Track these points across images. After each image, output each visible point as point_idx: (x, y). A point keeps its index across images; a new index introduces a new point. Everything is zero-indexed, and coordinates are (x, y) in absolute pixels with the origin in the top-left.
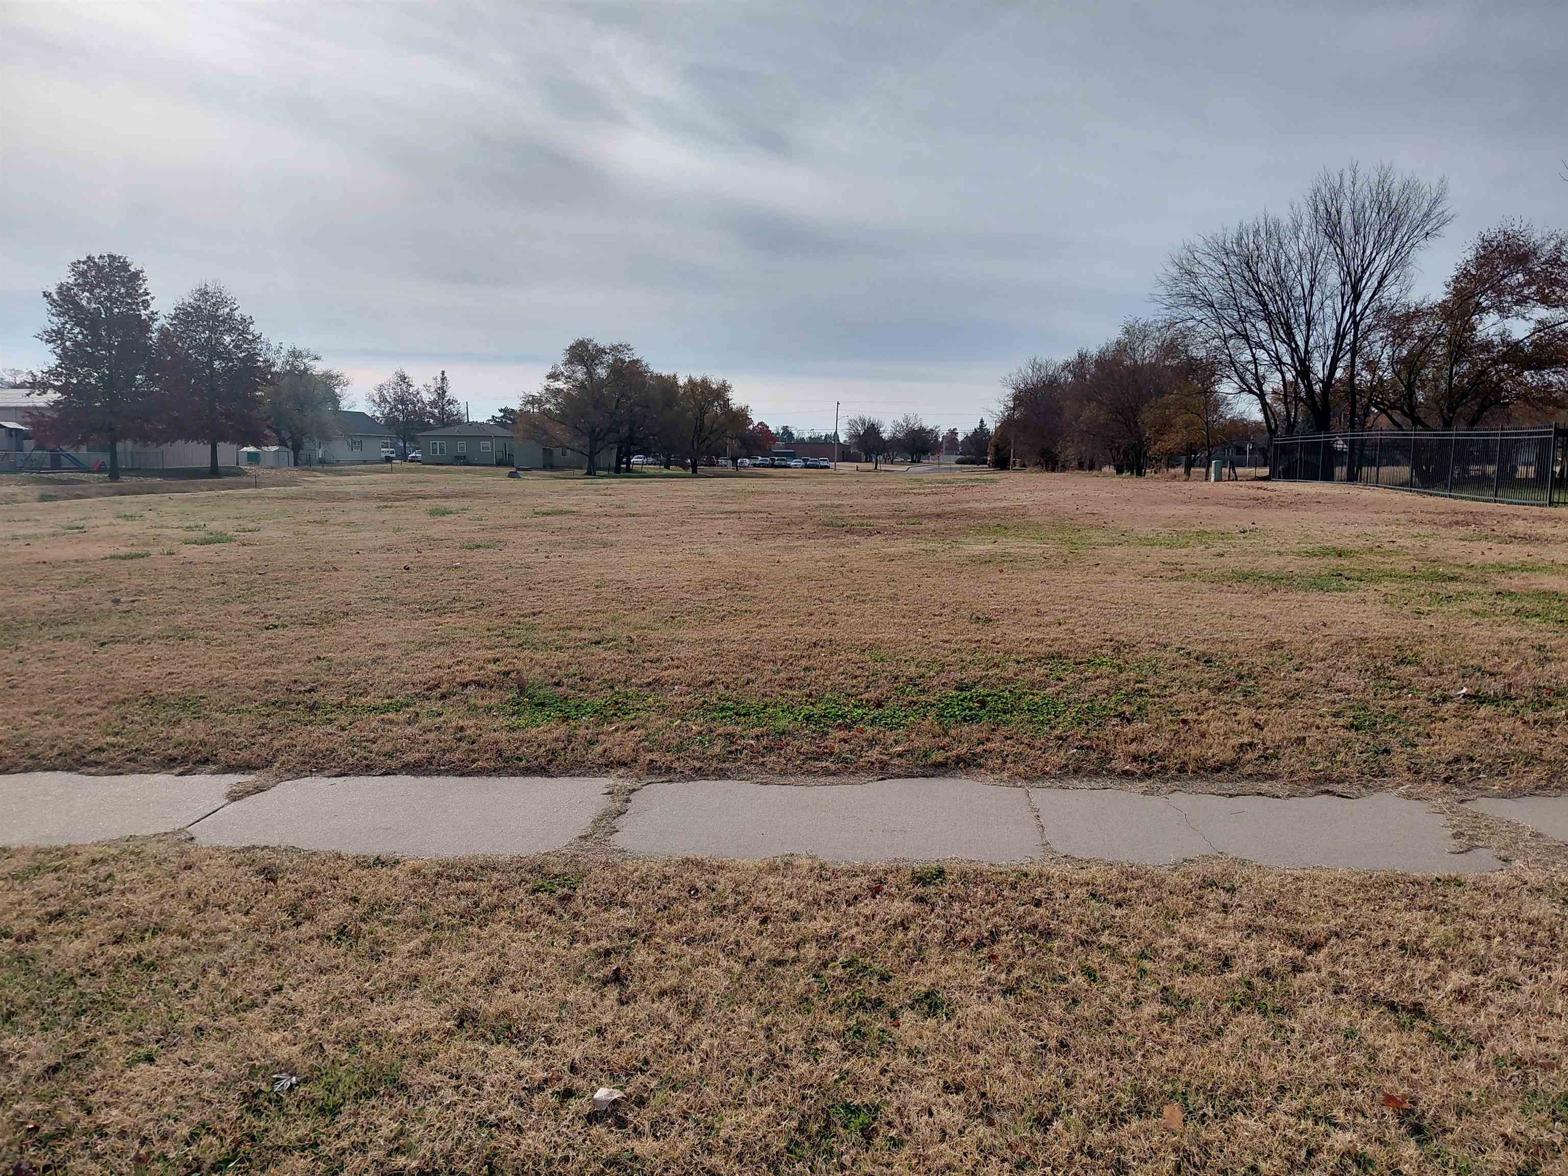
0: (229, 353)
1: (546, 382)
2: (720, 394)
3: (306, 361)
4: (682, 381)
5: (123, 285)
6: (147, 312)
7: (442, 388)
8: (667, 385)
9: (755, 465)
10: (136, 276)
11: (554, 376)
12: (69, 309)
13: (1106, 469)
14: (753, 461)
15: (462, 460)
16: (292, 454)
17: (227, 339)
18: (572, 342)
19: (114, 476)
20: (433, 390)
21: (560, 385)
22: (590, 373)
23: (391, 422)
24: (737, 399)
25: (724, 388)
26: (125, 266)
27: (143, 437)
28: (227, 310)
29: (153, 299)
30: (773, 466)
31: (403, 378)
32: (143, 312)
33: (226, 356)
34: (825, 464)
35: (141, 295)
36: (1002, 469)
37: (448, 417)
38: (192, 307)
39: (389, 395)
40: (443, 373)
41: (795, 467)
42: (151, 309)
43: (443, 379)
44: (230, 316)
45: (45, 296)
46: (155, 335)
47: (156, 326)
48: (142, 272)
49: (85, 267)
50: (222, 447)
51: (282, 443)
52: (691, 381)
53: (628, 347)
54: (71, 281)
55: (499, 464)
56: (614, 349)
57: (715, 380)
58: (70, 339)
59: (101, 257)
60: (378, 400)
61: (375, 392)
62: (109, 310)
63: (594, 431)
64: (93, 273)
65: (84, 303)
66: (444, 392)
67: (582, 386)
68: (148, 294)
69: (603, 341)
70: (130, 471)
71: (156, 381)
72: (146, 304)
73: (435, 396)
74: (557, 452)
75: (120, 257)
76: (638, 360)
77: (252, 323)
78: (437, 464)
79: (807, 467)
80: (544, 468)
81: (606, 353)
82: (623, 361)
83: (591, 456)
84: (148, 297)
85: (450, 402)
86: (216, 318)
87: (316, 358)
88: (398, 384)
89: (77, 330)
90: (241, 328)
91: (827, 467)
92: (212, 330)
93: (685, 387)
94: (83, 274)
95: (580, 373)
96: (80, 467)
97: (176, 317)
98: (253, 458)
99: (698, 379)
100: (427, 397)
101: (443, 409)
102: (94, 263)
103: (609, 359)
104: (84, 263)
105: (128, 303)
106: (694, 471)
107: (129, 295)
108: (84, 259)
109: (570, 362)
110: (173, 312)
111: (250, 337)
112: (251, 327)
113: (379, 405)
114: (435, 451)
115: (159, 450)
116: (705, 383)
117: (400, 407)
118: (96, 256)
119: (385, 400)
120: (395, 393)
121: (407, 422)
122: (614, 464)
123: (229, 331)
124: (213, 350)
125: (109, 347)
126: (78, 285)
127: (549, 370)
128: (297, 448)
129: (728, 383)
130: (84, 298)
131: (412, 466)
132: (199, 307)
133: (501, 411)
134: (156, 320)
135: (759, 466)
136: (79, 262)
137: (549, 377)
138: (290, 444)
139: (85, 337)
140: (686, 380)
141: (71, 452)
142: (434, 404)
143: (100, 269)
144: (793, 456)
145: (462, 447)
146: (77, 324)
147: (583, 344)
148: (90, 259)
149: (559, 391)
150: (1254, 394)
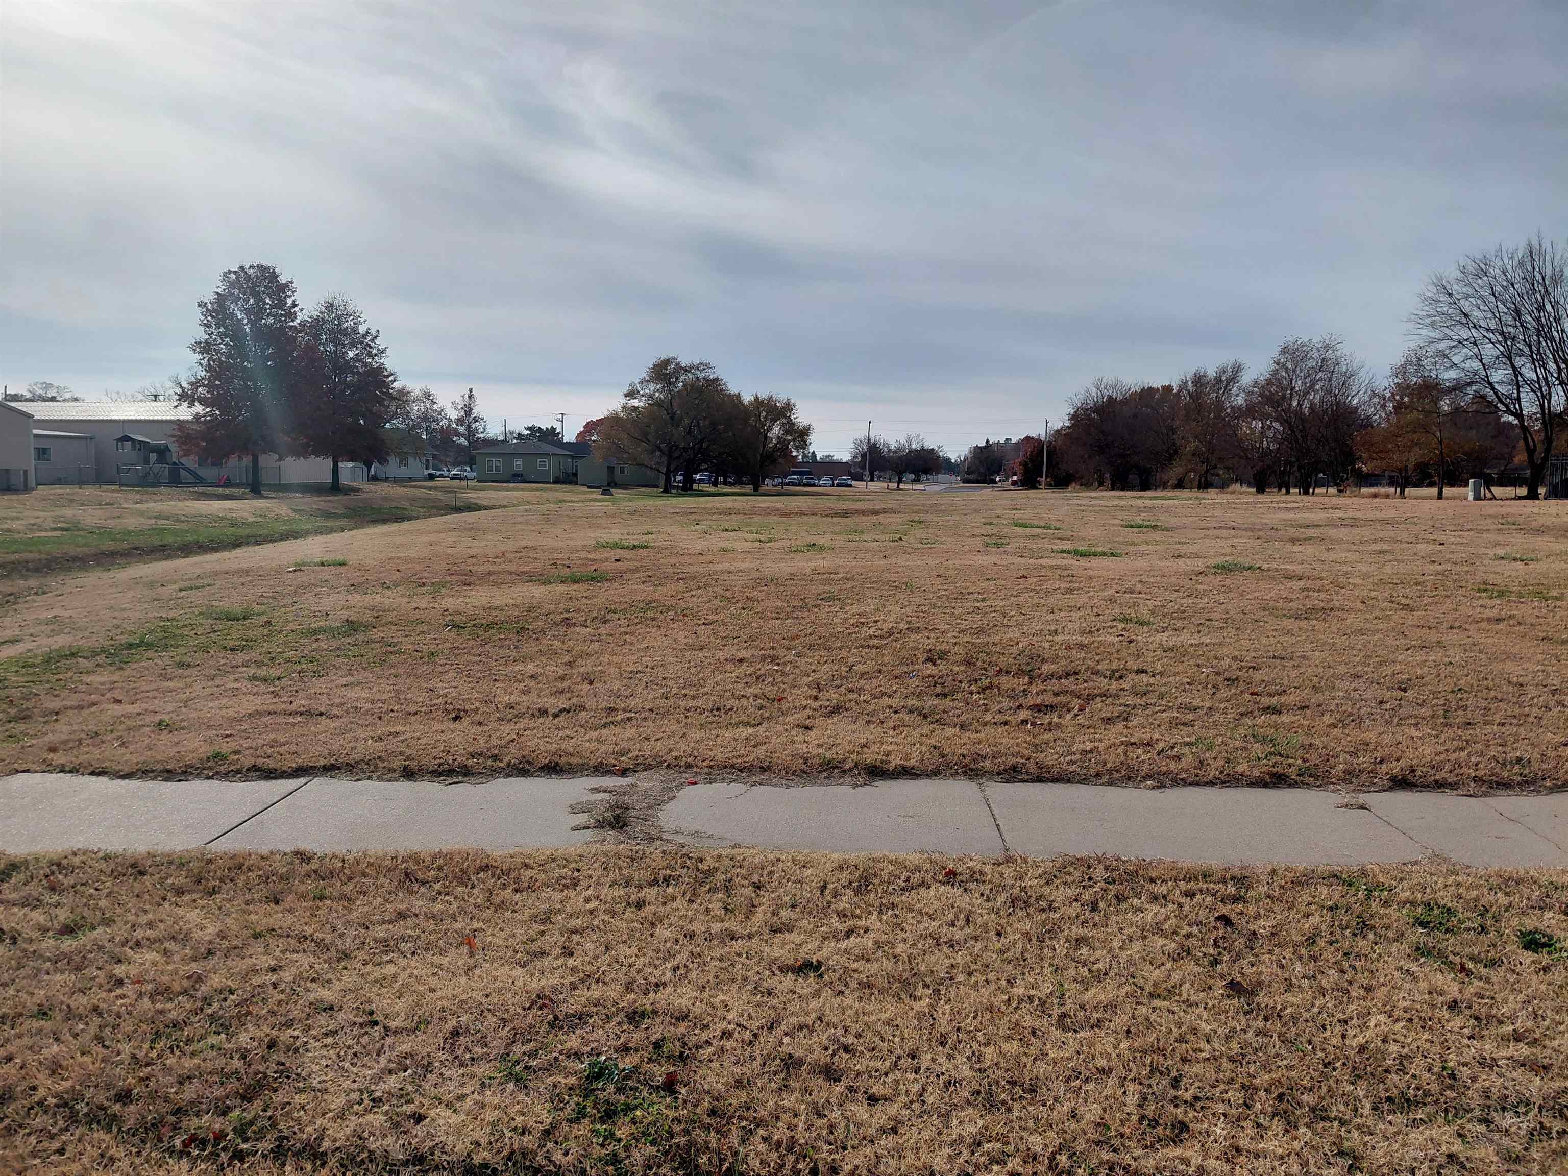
1: (623, 401)
2: (784, 412)
4: (747, 398)
7: (469, 406)
8: (734, 402)
9: (785, 484)
10: (283, 288)
11: (631, 394)
15: (519, 478)
17: (351, 353)
18: (655, 361)
19: (256, 490)
20: (460, 407)
21: (635, 403)
22: (668, 391)
25: (789, 407)
26: (274, 276)
28: (352, 323)
30: (801, 484)
31: (428, 395)
35: (289, 307)
40: (471, 390)
41: (825, 486)
43: (471, 397)
44: (355, 330)
45: (200, 306)
48: (291, 282)
49: (236, 277)
50: (344, 464)
53: (708, 366)
55: (556, 482)
56: (696, 367)
57: (782, 398)
59: (251, 267)
63: (672, 448)
64: (242, 283)
66: (471, 410)
67: (659, 404)
68: (296, 305)
69: (685, 360)
73: (463, 413)
74: (617, 470)
75: (269, 268)
76: (717, 379)
77: (377, 337)
78: (496, 482)
81: (687, 371)
82: (702, 379)
83: (667, 475)
84: (296, 309)
85: (476, 420)
86: (341, 331)
88: (425, 401)
90: (365, 342)
91: (850, 486)
92: (336, 342)
93: (751, 404)
94: (233, 284)
95: (657, 392)
99: (763, 395)
100: (454, 415)
101: (469, 426)
102: (245, 273)
103: (689, 377)
104: (235, 272)
105: (279, 315)
106: (756, 489)
107: (278, 306)
108: (235, 268)
109: (649, 380)
111: (375, 352)
112: (376, 341)
114: (490, 468)
116: (770, 402)
117: (423, 424)
118: (247, 266)
120: (421, 410)
121: (431, 440)
122: (682, 483)
123: (353, 345)
126: (226, 295)
127: (626, 389)
129: (792, 401)
132: (327, 319)
133: (528, 429)
136: (230, 272)
137: (626, 395)
140: (751, 398)
142: (460, 421)
143: (249, 278)
145: (517, 464)
147: (666, 362)
148: (242, 268)
149: (635, 409)
150: (1512, 414)
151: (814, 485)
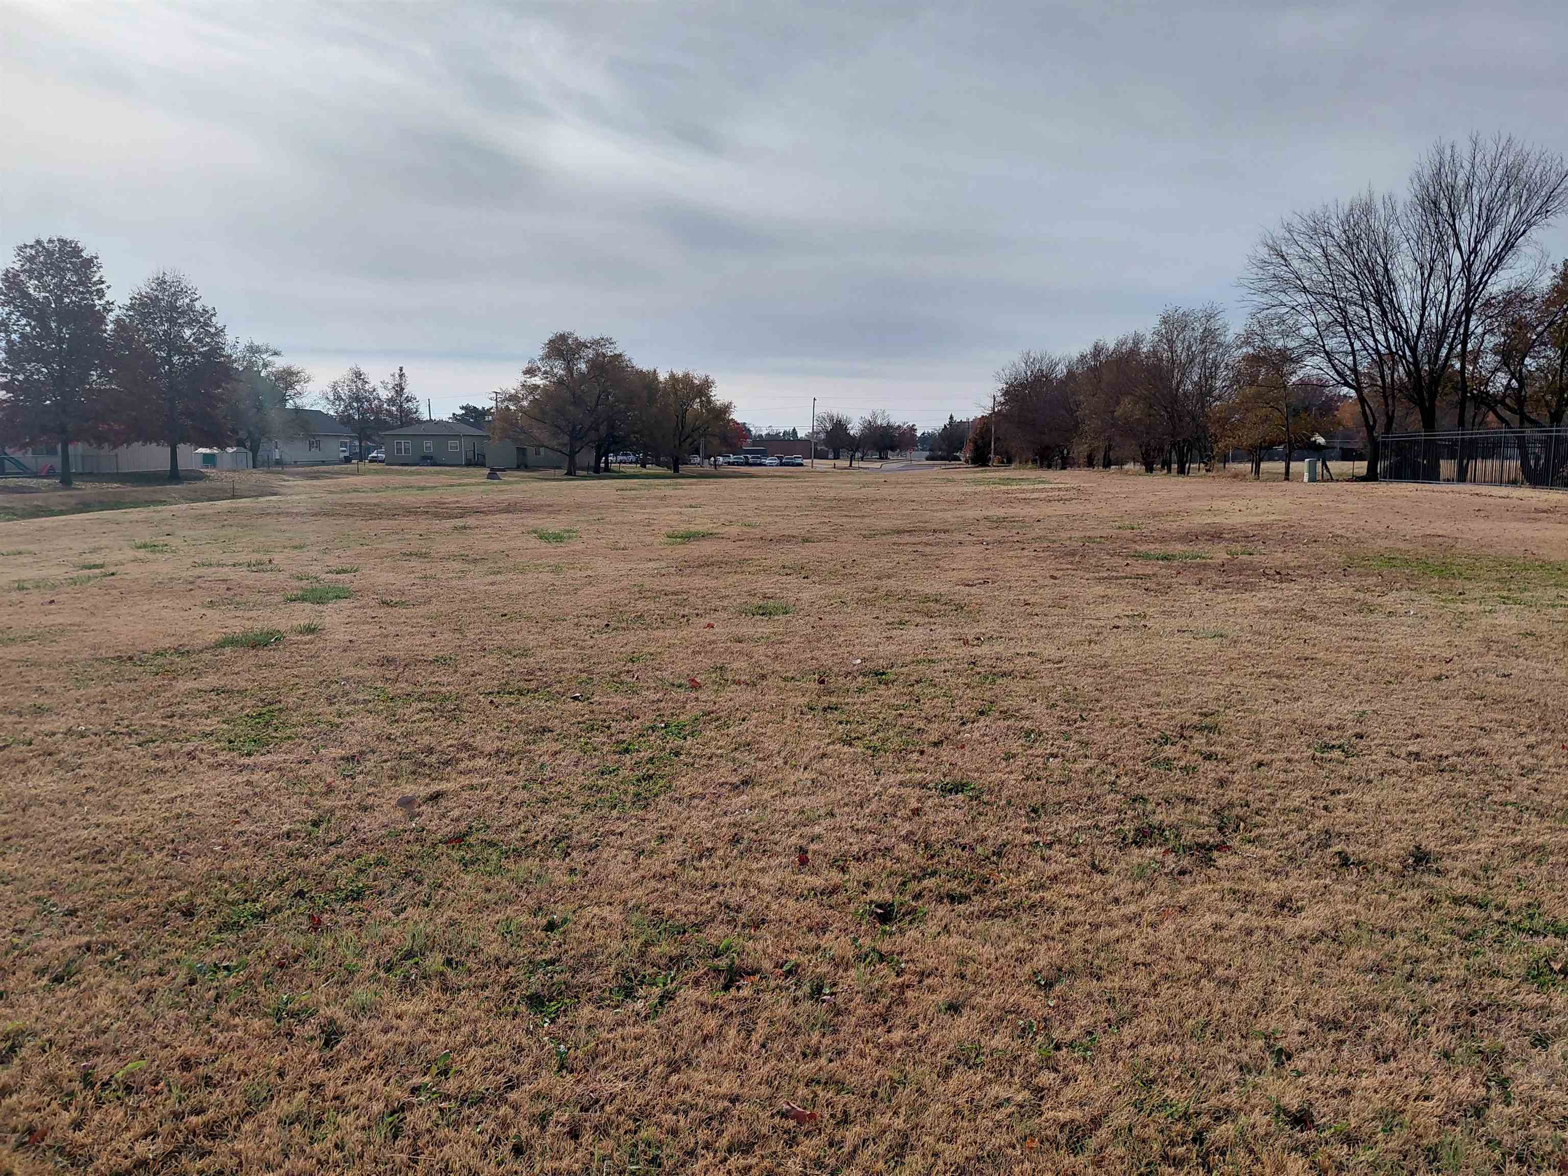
0: (190, 347)
1: (522, 378)
2: (702, 389)
3: (264, 356)
4: (663, 376)
5: (76, 272)
6: (103, 302)
7: (400, 385)
8: (648, 380)
9: (729, 463)
10: (89, 263)
11: (530, 372)
12: (15, 299)
13: (1129, 466)
14: (727, 460)
15: (428, 460)
16: (250, 454)
17: (187, 333)
18: (550, 336)
19: (66, 481)
20: (390, 387)
21: (538, 381)
22: (569, 370)
23: (345, 420)
24: (719, 395)
25: (707, 384)
26: (76, 251)
27: (100, 439)
28: (187, 300)
29: (108, 287)
30: (747, 464)
31: (358, 375)
32: (97, 302)
33: (187, 350)
34: (799, 461)
35: (95, 284)
36: (982, 466)
37: (407, 415)
38: (151, 299)
39: (344, 392)
40: (401, 369)
41: (771, 465)
42: (106, 299)
43: (401, 376)
44: (191, 307)
46: (110, 327)
47: (111, 317)
48: (95, 258)
49: (33, 252)
50: (182, 448)
51: (240, 443)
52: (672, 376)
53: (609, 341)
54: (17, 266)
55: (469, 464)
56: (596, 342)
57: (698, 374)
58: (15, 331)
59: (50, 241)
60: (332, 398)
61: (329, 390)
62: (59, 300)
63: (574, 429)
64: (42, 258)
65: (31, 291)
66: (402, 389)
67: (560, 382)
68: (103, 282)
69: (583, 335)
70: (82, 476)
71: (111, 378)
72: (101, 294)
73: (393, 393)
74: (531, 451)
75: (71, 242)
76: (620, 355)
77: (214, 315)
78: (403, 465)
79: (782, 464)
80: (518, 468)
81: (587, 347)
82: (604, 355)
83: (572, 455)
84: (103, 286)
85: (408, 400)
86: (173, 307)
87: (275, 354)
88: (353, 381)
89: (24, 322)
90: (202, 320)
91: (801, 465)
92: (172, 321)
93: (666, 381)
94: (31, 259)
95: (559, 369)
96: (25, 472)
97: (132, 307)
98: (209, 460)
99: (680, 374)
100: (384, 394)
101: (401, 406)
102: (44, 247)
103: (590, 353)
104: (32, 247)
105: (80, 292)
106: (676, 471)
107: (82, 283)
108: (31, 242)
109: (548, 356)
110: (128, 302)
111: (213, 330)
112: (214, 319)
113: (334, 403)
114: (399, 450)
115: (113, 453)
116: (687, 380)
117: (355, 404)
118: (45, 240)
119: (339, 398)
120: (350, 390)
121: (364, 420)
122: (592, 464)
123: (189, 324)
124: (173, 344)
125: (61, 341)
126: (24, 271)
127: (525, 365)
128: (254, 450)
129: (711, 378)
130: (31, 286)
131: (375, 466)
132: (157, 297)
133: (462, 408)
134: (111, 310)
135: (733, 464)
136: (26, 246)
137: (525, 373)
138: (248, 444)
139: (33, 328)
140: (667, 376)
141: (18, 455)
142: (391, 401)
143: (49, 253)
144: (765, 454)
145: (428, 446)
146: (23, 315)
147: (562, 338)
148: (38, 242)
149: (537, 387)
150: (1350, 386)
151: (761, 465)
